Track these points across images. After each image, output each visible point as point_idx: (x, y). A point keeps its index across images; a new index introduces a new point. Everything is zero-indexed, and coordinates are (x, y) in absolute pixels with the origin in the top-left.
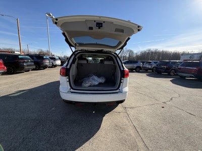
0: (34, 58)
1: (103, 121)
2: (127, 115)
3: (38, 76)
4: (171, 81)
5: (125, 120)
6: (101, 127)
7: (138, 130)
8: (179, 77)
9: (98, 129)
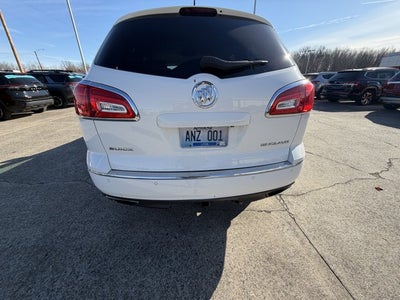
0: (48, 78)
1: (228, 243)
2: (290, 219)
3: (61, 120)
4: (366, 117)
5: (288, 235)
6: (226, 265)
7: (338, 272)
8: (382, 107)
9: (219, 274)
